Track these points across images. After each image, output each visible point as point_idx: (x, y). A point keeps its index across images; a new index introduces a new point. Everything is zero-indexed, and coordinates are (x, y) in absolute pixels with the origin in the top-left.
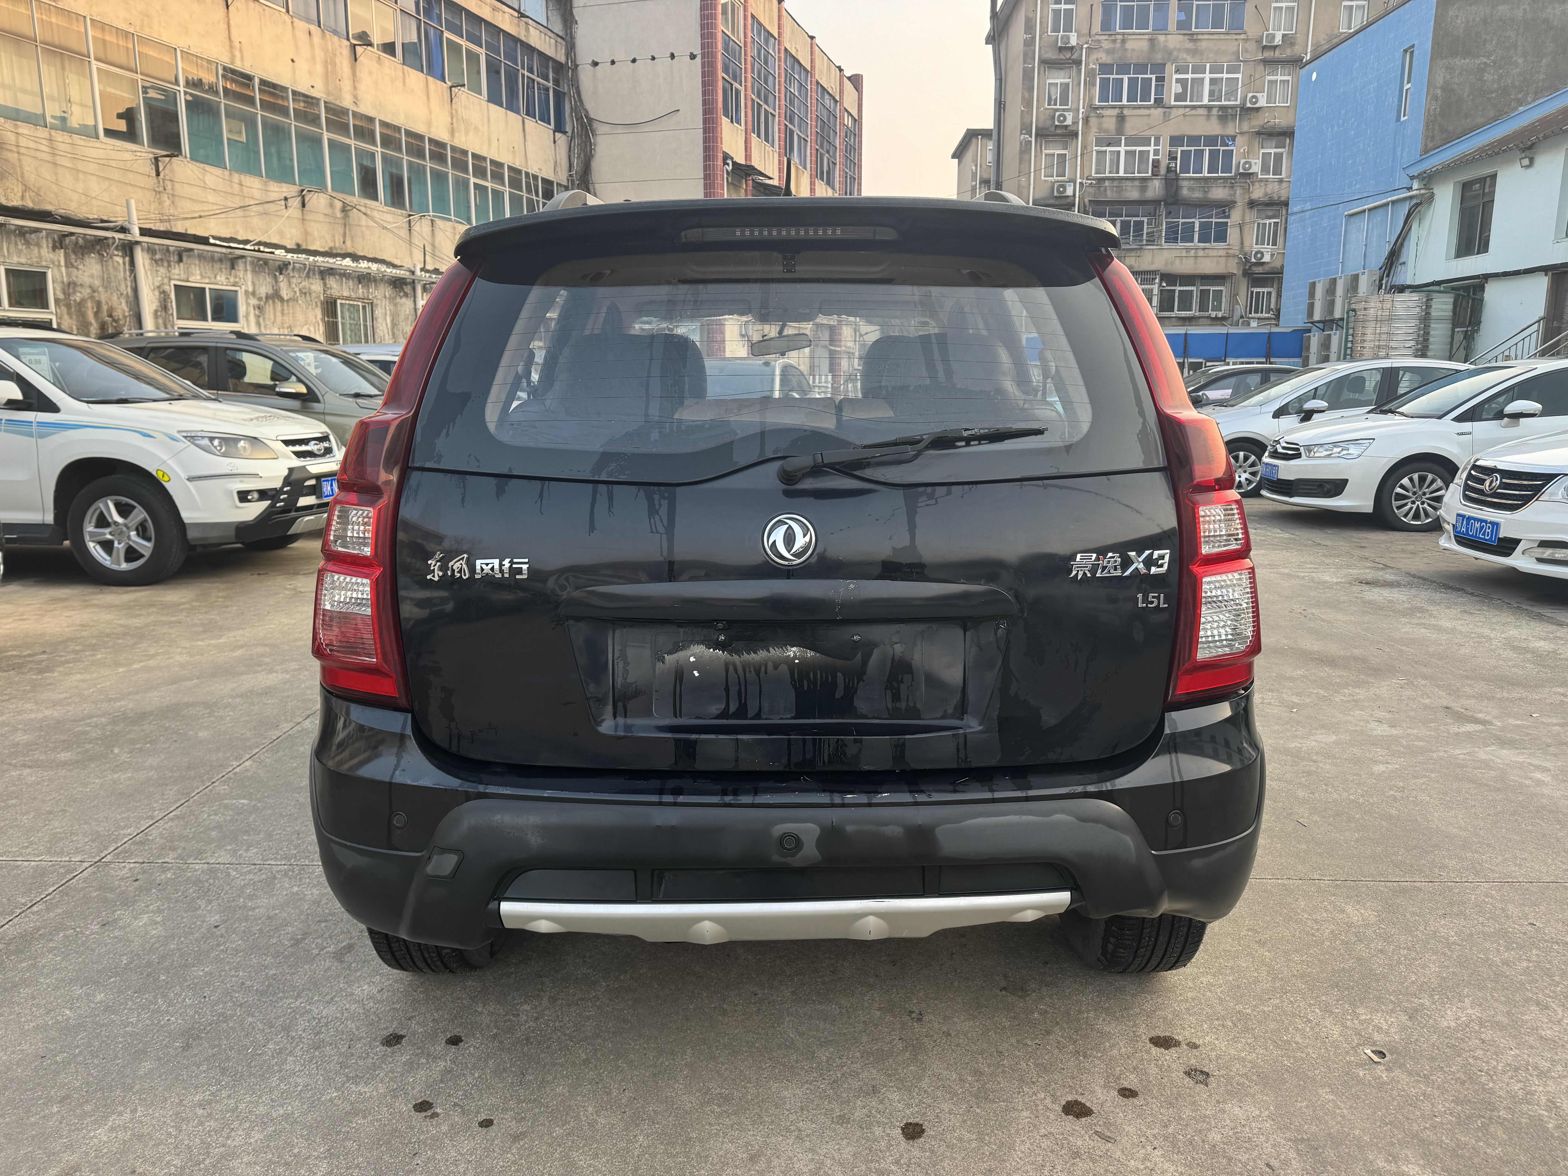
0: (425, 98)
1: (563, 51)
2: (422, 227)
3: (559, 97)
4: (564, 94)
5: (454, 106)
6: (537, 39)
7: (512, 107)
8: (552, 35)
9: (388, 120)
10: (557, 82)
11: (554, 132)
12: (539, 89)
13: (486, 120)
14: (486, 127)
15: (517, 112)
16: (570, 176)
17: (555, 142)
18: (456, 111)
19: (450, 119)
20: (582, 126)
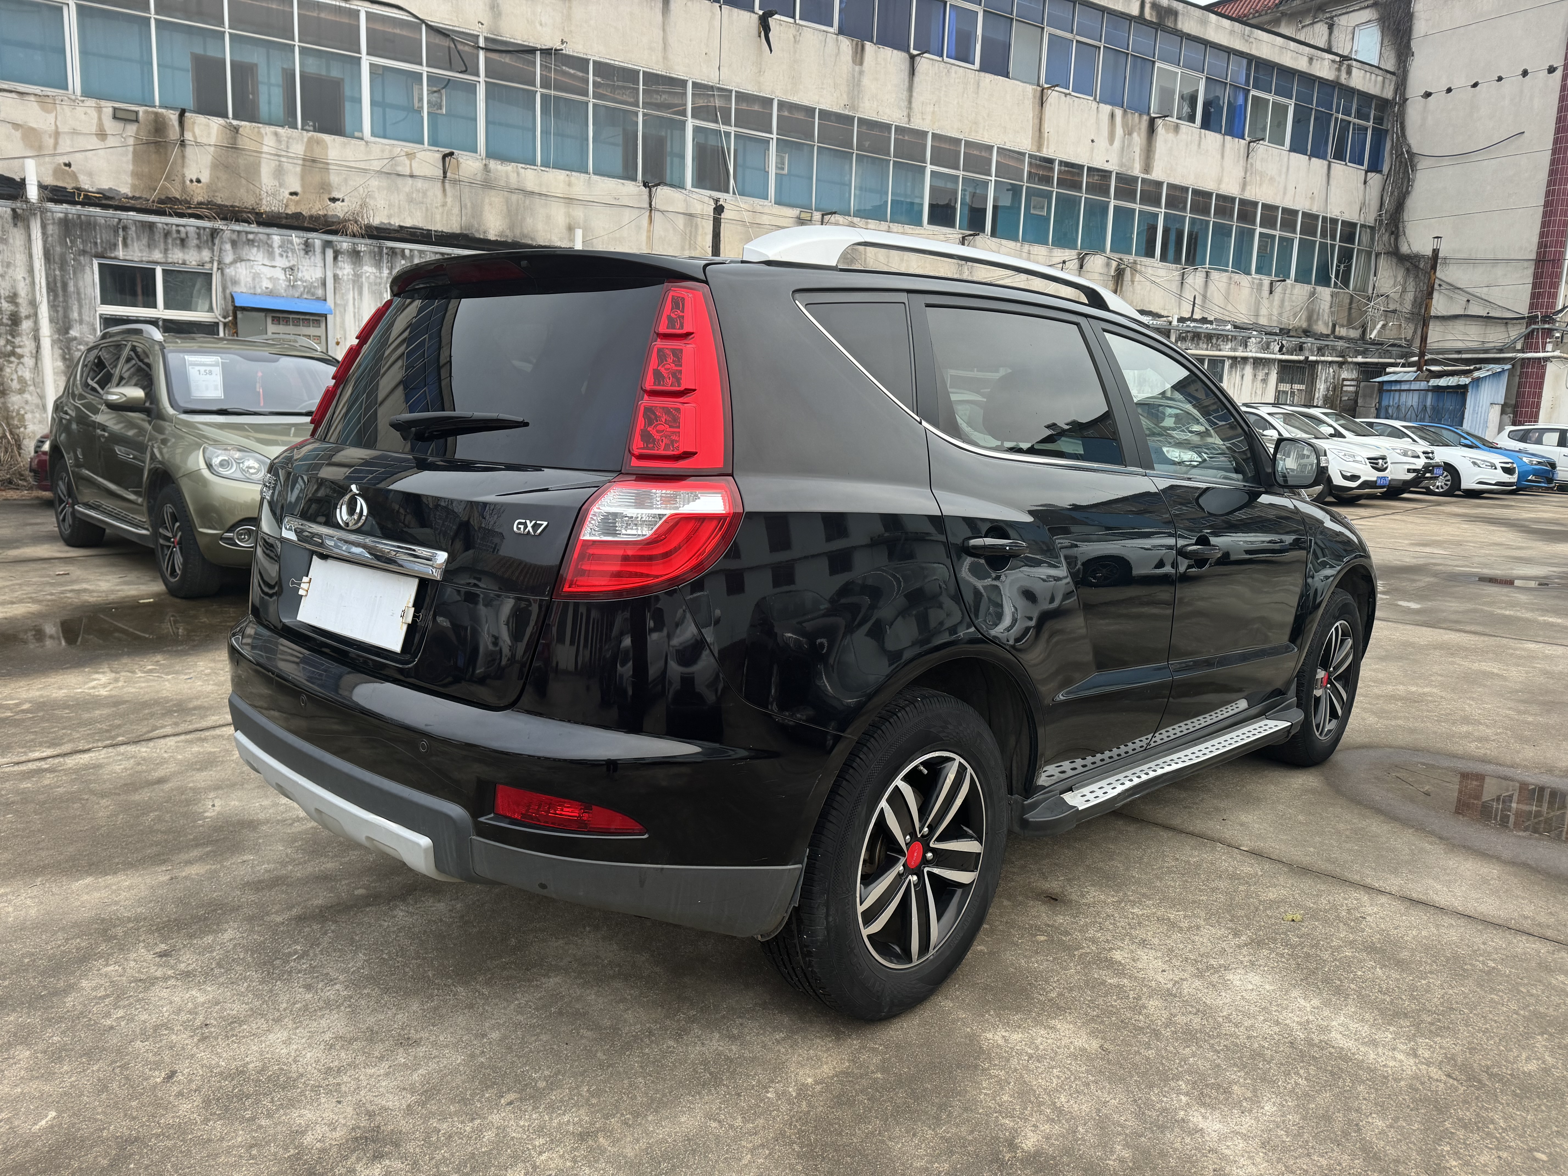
0: (1219, 157)
1: (1392, 87)
2: (1195, 279)
3: (1380, 136)
4: (1387, 131)
5: (1250, 160)
6: (1359, 80)
7: (1317, 153)
8: (1380, 72)
9: (1177, 182)
10: (1379, 120)
11: (1367, 172)
12: (1354, 129)
13: (1284, 170)
14: (1283, 176)
15: (1323, 157)
16: (1380, 215)
17: (1365, 182)
18: (1252, 165)
19: (1242, 174)
20: (1401, 162)
